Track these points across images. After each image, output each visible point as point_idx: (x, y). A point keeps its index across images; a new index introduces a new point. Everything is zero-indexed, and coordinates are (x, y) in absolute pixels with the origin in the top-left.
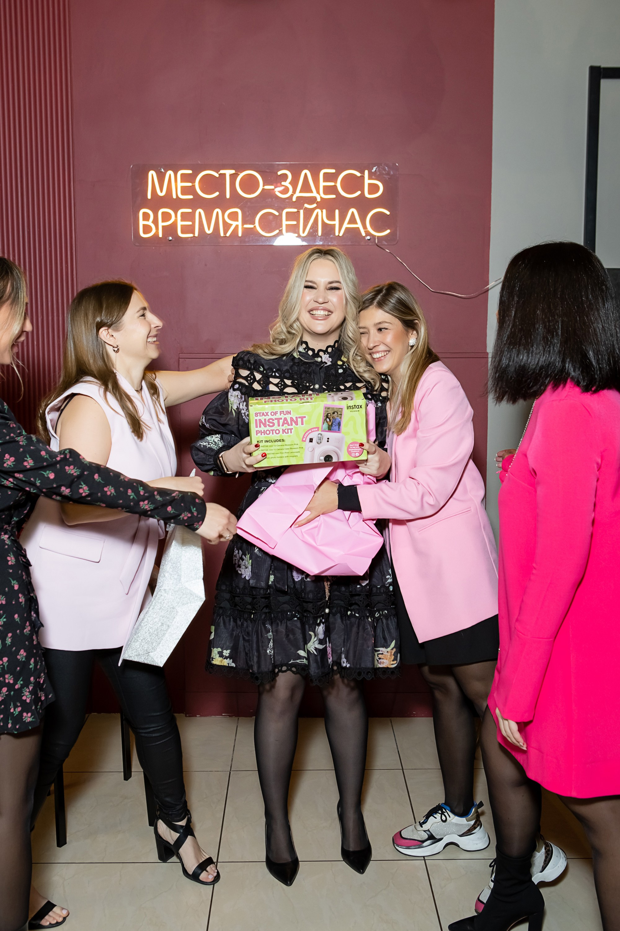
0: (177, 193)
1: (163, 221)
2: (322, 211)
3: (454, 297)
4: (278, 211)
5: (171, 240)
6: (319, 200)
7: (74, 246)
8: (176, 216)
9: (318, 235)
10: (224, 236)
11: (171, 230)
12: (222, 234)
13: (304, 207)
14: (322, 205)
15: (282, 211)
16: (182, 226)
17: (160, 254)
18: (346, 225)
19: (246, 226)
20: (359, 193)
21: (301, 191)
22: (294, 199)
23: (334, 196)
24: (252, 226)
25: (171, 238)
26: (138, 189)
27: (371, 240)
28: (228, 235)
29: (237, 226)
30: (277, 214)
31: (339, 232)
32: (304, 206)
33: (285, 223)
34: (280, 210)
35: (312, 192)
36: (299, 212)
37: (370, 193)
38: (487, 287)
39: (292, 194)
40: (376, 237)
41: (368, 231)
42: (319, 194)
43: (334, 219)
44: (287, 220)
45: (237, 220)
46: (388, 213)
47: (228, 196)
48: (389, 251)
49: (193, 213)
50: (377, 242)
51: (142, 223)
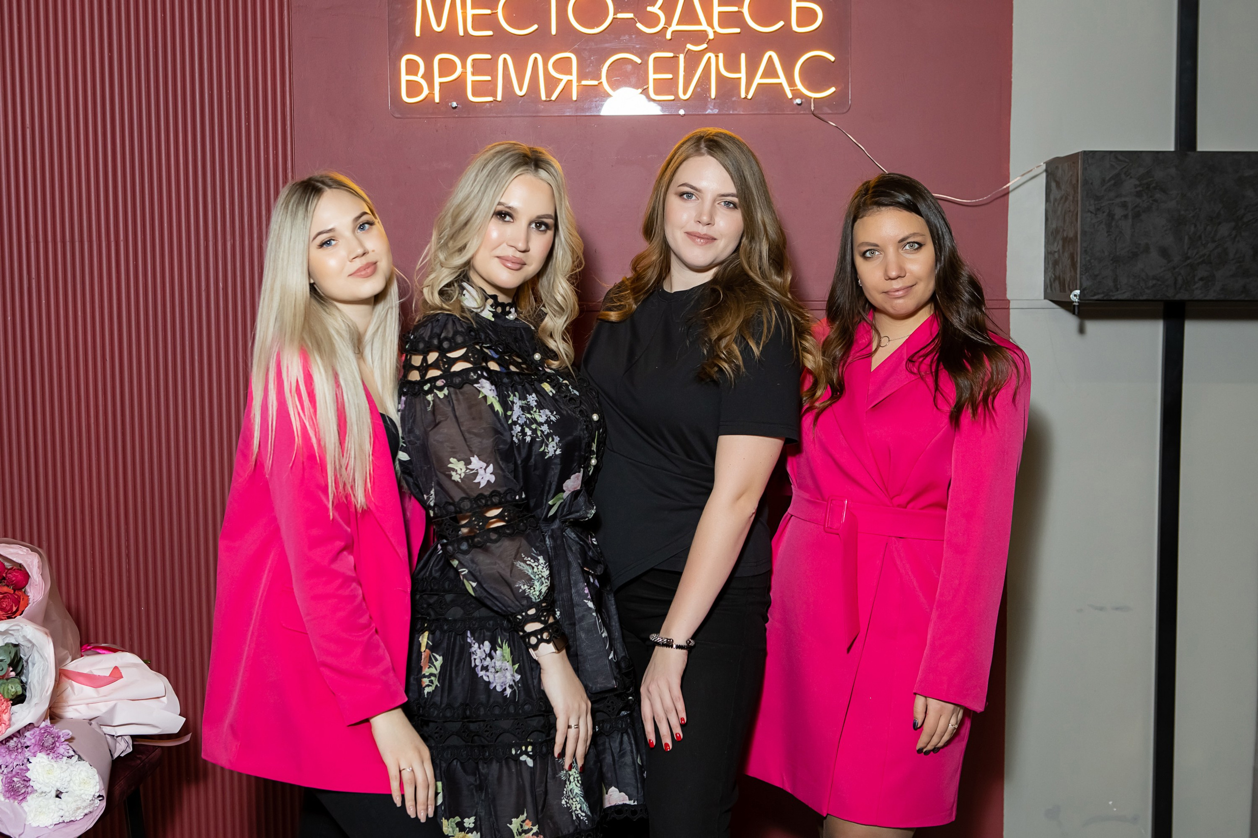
0: (465, 25)
1: (440, 76)
2: (717, 56)
3: (950, 204)
4: (640, 58)
5: (456, 107)
6: (711, 36)
7: (288, 118)
8: (464, 66)
9: (710, 96)
10: (548, 99)
11: (455, 89)
12: (543, 97)
13: (686, 50)
14: (718, 44)
15: (649, 56)
16: (474, 83)
17: (437, 131)
18: (758, 80)
19: (584, 83)
20: (781, 24)
21: (679, 23)
22: (668, 36)
23: (738, 30)
24: (595, 83)
25: (454, 104)
26: (399, 21)
27: (803, 105)
28: (553, 98)
29: (569, 82)
30: (639, 61)
31: (747, 92)
32: (686, 47)
33: (652, 76)
34: (644, 54)
35: (700, 23)
36: (678, 57)
37: (799, 25)
38: (1008, 185)
39: (664, 28)
40: (812, 100)
41: (798, 90)
42: (713, 28)
43: (738, 71)
44: (655, 72)
45: (571, 74)
46: (832, 58)
47: (554, 32)
48: (834, 125)
49: (493, 62)
50: (813, 108)
51: (404, 78)
